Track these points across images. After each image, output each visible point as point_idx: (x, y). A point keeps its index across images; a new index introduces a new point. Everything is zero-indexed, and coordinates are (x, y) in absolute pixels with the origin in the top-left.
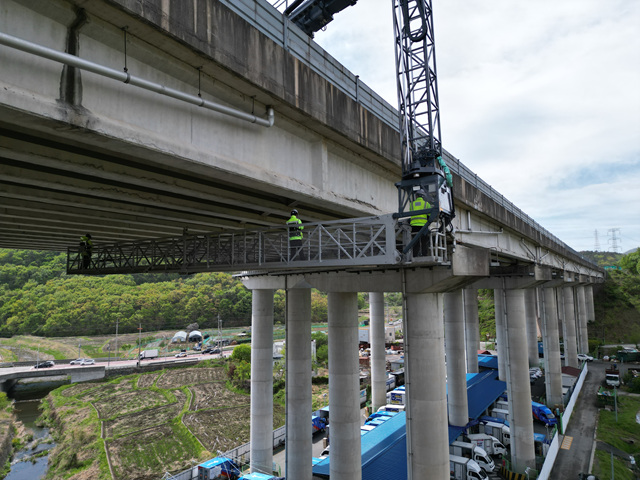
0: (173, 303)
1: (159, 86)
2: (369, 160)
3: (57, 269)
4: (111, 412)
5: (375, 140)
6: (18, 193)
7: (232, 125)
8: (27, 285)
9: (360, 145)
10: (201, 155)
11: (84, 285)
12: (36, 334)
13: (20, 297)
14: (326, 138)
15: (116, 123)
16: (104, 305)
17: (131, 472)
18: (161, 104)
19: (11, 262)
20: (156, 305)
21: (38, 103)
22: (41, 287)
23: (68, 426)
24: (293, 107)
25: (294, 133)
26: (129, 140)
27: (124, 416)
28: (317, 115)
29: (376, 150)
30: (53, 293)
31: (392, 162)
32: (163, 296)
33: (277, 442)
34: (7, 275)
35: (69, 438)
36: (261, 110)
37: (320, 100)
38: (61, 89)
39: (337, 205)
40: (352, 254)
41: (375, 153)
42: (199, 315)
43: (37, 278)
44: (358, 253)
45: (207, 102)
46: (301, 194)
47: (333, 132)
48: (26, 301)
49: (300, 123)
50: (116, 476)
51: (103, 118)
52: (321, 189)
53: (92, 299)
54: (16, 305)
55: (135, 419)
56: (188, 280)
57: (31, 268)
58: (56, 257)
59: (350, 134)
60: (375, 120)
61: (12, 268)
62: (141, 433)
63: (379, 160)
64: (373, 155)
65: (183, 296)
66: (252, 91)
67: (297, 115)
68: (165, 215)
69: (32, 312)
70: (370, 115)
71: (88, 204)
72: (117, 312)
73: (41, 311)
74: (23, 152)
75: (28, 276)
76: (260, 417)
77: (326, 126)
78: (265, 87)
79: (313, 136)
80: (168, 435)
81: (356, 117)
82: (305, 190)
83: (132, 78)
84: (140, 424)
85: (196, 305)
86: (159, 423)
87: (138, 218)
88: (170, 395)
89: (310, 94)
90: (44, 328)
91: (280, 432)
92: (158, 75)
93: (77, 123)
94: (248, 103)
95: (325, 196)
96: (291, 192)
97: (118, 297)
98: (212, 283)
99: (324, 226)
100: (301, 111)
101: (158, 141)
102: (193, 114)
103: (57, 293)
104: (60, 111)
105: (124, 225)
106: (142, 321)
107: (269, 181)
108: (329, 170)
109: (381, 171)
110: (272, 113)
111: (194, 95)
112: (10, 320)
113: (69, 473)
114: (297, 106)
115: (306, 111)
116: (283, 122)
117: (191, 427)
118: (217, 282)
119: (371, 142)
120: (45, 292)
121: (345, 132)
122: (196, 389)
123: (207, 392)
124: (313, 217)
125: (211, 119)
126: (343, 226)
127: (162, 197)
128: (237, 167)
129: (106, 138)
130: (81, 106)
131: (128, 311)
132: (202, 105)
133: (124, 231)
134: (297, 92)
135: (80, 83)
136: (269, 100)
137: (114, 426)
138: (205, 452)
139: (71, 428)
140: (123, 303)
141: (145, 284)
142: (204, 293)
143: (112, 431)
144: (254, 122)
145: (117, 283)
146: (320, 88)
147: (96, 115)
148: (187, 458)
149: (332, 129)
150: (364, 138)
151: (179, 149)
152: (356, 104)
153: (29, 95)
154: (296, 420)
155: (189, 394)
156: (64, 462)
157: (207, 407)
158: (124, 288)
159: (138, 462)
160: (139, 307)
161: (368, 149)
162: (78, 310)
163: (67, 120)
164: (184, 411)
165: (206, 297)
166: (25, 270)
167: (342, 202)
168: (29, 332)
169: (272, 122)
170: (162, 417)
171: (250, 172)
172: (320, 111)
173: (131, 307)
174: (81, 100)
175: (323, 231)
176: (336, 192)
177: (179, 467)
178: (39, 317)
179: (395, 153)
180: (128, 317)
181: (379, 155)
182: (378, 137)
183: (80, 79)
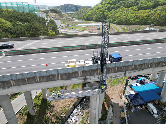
0: (148, 17)
3: (119, 6)
8: (113, 10)
11: (125, 11)
19: (110, 4)
20: (143, 17)
32: (145, 15)
43: (115, 8)
48: (113, 15)
54: (110, 15)
57: (114, 5)
58: (119, 2)
90: (115, 22)
97: (133, 15)
103: (119, 13)
106: (138, 22)
112: (109, 19)
120: (116, 13)
131: (135, 19)
141: (141, 11)
145: (133, 10)
158: (135, 12)
162: (123, 18)
166: (112, 6)
178: (115, 19)
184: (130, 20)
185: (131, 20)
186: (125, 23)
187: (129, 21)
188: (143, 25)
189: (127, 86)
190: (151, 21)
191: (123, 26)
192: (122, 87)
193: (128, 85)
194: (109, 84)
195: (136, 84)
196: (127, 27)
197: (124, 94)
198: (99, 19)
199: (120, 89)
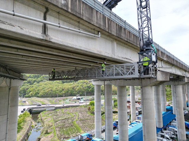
0: (73, 89)
1: (68, 28)
2: (129, 46)
3: (42, 79)
4: (57, 119)
5: (131, 40)
6: (32, 59)
7: (88, 37)
8: (34, 84)
9: (126, 41)
10: (80, 47)
11: (49, 84)
12: (37, 97)
13: (33, 87)
14: (116, 40)
15: (57, 39)
16: (54, 89)
17: (62, 136)
18: (69, 33)
19: (30, 78)
20: (68, 89)
21: (37, 34)
22: (38, 84)
23: (45, 122)
24: (106, 31)
25: (106, 39)
26: (60, 43)
27: (60, 120)
28: (113, 33)
29: (131, 42)
30: (41, 86)
31: (136, 46)
32: (70, 87)
33: (102, 130)
34: (29, 81)
35: (46, 125)
36: (96, 32)
37: (114, 29)
38: (42, 30)
39: (120, 60)
40: (124, 74)
41: (131, 43)
42: (80, 92)
43: (37, 82)
44: (126, 74)
45: (81, 31)
46: (108, 57)
47: (118, 38)
48: (34, 88)
49: (108, 36)
50: (58, 137)
51: (53, 38)
52: (115, 55)
53: (51, 88)
54: (32, 89)
55: (63, 121)
56: (77, 82)
57: (35, 79)
58: (42, 76)
59: (123, 38)
60: (131, 34)
61: (31, 79)
62: (65, 125)
63: (132, 45)
64: (131, 44)
65: (75, 87)
66: (94, 27)
67: (107, 34)
68: (70, 64)
69: (36, 91)
70: (129, 32)
71: (50, 61)
72: (57, 91)
73: (38, 91)
74: (33, 48)
75: (35, 81)
76: (98, 122)
77: (116, 36)
78: (97, 26)
79: (112, 39)
80: (72, 126)
81: (125, 33)
82: (110, 56)
83: (61, 26)
84: (64, 122)
85: (79, 89)
86: (69, 122)
87: (63, 65)
88: (72, 115)
89: (111, 27)
90: (39, 95)
91: (103, 127)
92: (68, 25)
93: (47, 39)
94: (93, 31)
95: (116, 57)
96: (105, 56)
97: (58, 87)
98: (83, 83)
99: (115, 66)
100: (108, 32)
101: (68, 43)
102: (77, 35)
103: (42, 86)
104: (42, 36)
105: (59, 67)
106: (64, 94)
107: (99, 53)
108: (117, 49)
109: (133, 49)
110: (100, 33)
111: (78, 30)
112: (30, 93)
113: (46, 135)
114: (107, 31)
115: (110, 32)
116: (103, 36)
117: (78, 124)
118: (85, 83)
119: (130, 40)
120: (39, 86)
121: (122, 38)
122: (79, 113)
123: (82, 114)
124: (112, 63)
125: (82, 36)
126: (121, 66)
127: (69, 59)
128: (90, 50)
129: (54, 43)
130: (47, 35)
131: (60, 91)
132: (80, 32)
133: (59, 69)
134: (107, 27)
135: (47, 28)
136: (99, 30)
137: (57, 123)
138: (82, 131)
139: (46, 123)
140: (59, 88)
141: (65, 83)
142: (81, 86)
143: (57, 124)
144: (95, 36)
145: (58, 83)
146: (114, 25)
147: (52, 37)
148: (77, 133)
149: (118, 37)
150: (128, 39)
151: (74, 45)
152: (125, 29)
153: (34, 32)
154: (108, 123)
155: (77, 115)
156: (44, 132)
157: (82, 118)
158: (59, 84)
159: (64, 133)
160: (63, 90)
161: (129, 42)
162: (48, 90)
163: (44, 39)
164: (76, 119)
165: (82, 87)
167: (121, 59)
168: (35, 96)
169: (100, 36)
170: (70, 121)
171: (93, 51)
172: (114, 32)
173: (61, 90)
174: (47, 33)
175: (115, 68)
176: (119, 56)
177: (75, 135)
178: (38, 92)
179: (138, 44)
180: (61, 92)
181: (132, 44)
182: (132, 39)
183: (47, 27)
186: (50, 95)
187: (55, 93)
190: (76, 92)
196: (54, 99)
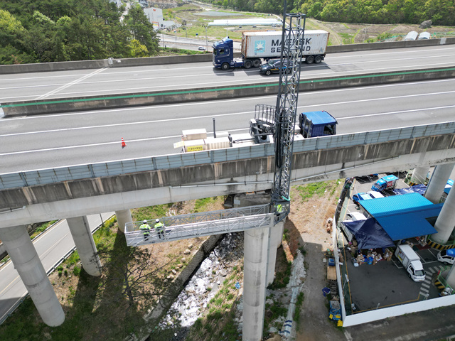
12: (316, 18)
72: (369, 5)
85: (436, 3)
90: (321, 14)
106: (386, 14)
131: (377, 5)
160: (387, 3)
168: (313, 16)
173: (380, 1)
178: (320, 5)
180: (377, 10)
184: (363, 9)
185: (367, 9)
186: (348, 16)
187: (361, 12)
188: (400, 23)
189: (346, 198)
190: (424, 10)
191: (343, 25)
192: (331, 202)
193: (349, 197)
194: (298, 194)
195: (371, 195)
196: (355, 30)
197: (337, 220)
198: (274, 6)
199: (328, 208)
